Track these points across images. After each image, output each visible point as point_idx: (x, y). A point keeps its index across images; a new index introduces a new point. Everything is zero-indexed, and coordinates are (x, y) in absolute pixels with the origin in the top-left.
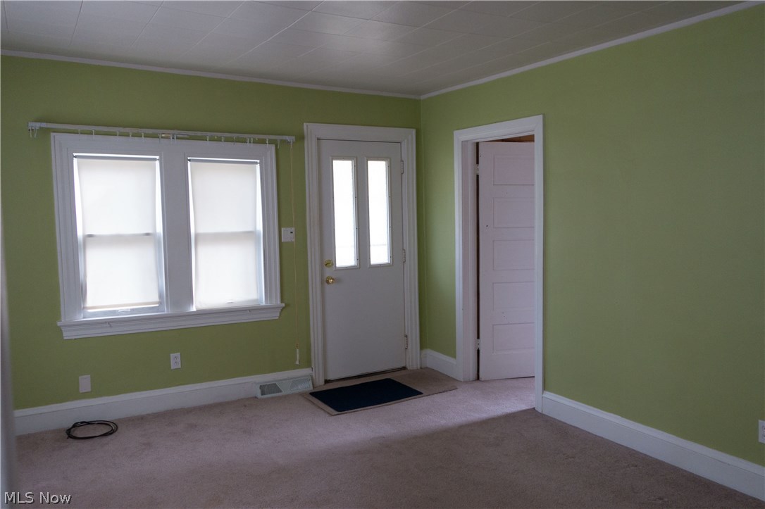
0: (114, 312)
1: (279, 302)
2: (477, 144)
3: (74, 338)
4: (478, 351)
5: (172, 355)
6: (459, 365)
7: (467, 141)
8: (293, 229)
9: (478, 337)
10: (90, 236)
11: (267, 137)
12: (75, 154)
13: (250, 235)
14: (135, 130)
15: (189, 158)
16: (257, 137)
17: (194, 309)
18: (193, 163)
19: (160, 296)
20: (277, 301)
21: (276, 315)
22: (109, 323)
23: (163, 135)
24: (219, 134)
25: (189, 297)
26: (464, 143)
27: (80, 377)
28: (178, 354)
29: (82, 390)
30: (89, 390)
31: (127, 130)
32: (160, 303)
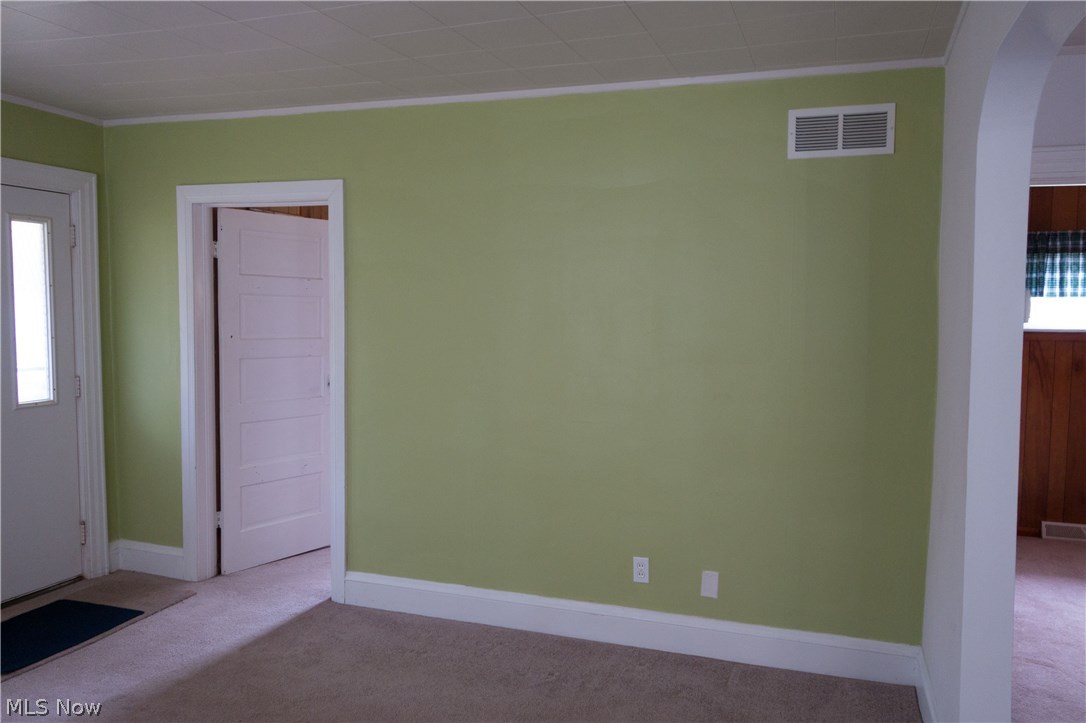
2: (215, 211)
4: (219, 531)
6: (188, 559)
7: (200, 204)
9: (219, 508)
26: (196, 207)
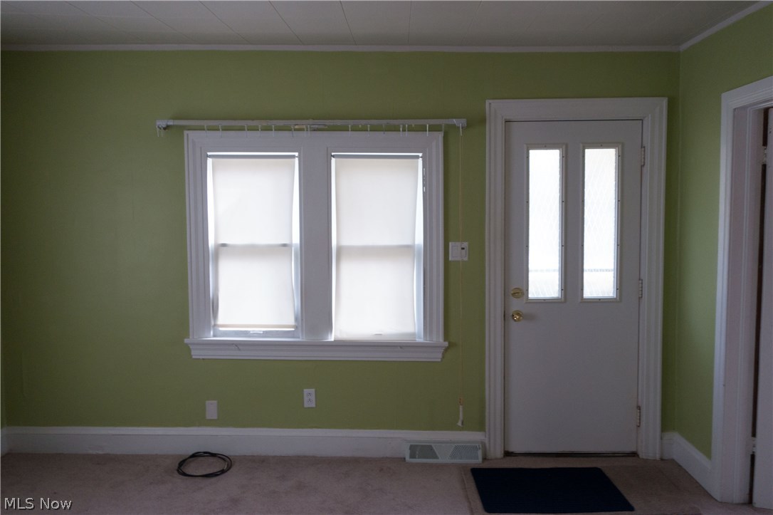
0: (246, 333)
1: (441, 339)
2: (766, 111)
3: (201, 357)
4: (753, 457)
5: (306, 391)
7: (744, 108)
8: (465, 245)
9: (754, 434)
10: (224, 245)
11: (428, 123)
12: (209, 154)
13: (407, 249)
14: (264, 123)
15: (333, 154)
16: (413, 123)
17: (331, 338)
18: (338, 159)
19: (296, 319)
20: (438, 339)
21: (437, 356)
22: (236, 345)
23: (296, 127)
24: (363, 122)
25: (328, 324)
26: (738, 111)
27: (207, 402)
28: (312, 391)
29: (208, 417)
30: (216, 418)
31: (255, 123)
32: (296, 327)
